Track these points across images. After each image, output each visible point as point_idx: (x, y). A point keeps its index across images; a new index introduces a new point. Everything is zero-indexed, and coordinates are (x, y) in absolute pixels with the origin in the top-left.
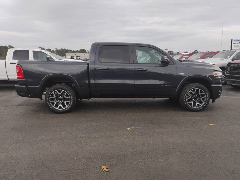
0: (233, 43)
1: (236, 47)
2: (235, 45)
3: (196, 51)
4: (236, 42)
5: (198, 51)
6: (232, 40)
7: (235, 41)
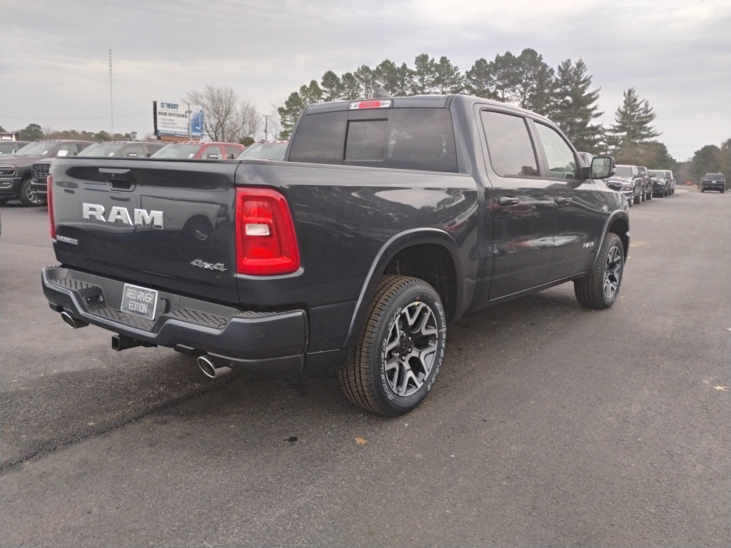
0: (160, 113)
1: (168, 123)
2: (164, 119)
3: (34, 125)
4: (166, 110)
5: (39, 127)
6: (155, 103)
7: (163, 107)
